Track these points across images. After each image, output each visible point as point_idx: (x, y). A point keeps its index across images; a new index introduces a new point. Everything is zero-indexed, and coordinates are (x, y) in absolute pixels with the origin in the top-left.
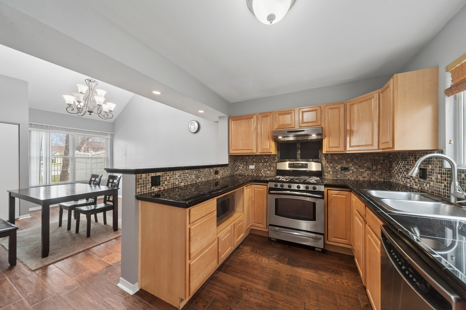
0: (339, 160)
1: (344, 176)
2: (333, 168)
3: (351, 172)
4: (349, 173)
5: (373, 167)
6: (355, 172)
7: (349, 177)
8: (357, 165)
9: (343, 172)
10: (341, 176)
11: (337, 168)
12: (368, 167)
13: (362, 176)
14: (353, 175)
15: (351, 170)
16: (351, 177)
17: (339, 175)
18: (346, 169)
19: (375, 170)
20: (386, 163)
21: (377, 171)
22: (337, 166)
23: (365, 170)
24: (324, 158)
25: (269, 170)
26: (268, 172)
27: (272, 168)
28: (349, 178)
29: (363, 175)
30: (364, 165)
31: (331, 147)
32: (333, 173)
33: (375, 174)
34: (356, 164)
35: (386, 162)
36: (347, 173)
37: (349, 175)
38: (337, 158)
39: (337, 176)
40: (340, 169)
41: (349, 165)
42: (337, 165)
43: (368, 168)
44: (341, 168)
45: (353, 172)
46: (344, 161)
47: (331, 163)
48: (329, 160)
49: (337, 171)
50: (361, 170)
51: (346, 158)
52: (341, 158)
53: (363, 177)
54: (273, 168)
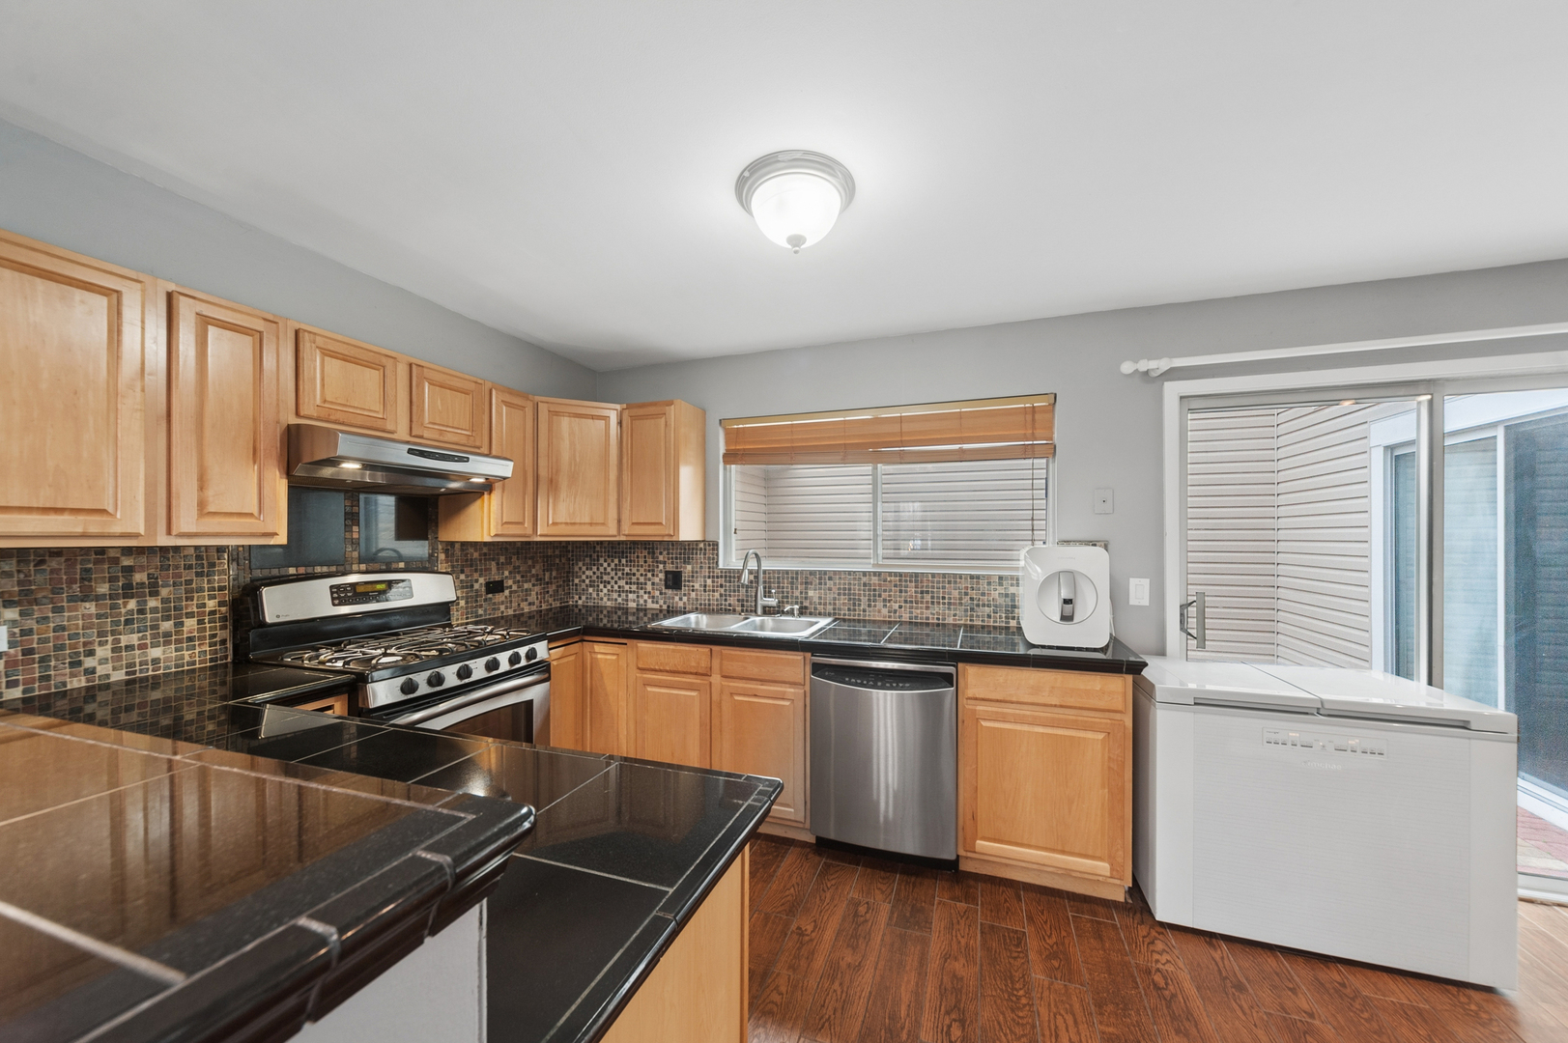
0: (480, 560)
1: (494, 609)
2: (467, 587)
3: (507, 592)
4: (503, 599)
5: (544, 575)
6: (516, 592)
7: (502, 608)
8: (519, 572)
9: (490, 596)
10: (485, 611)
11: (476, 586)
12: (537, 575)
13: (526, 600)
14: (511, 601)
15: (507, 588)
16: (506, 608)
17: (481, 606)
18: (495, 587)
19: (547, 583)
20: (564, 564)
21: (551, 583)
22: (477, 581)
23: (534, 585)
24: (442, 556)
25: (167, 635)
26: (156, 652)
27: (190, 624)
28: (502, 612)
29: (530, 599)
30: (530, 572)
31: (506, 523)
32: (467, 603)
33: (548, 592)
34: (515, 570)
35: (563, 560)
36: (500, 597)
37: (502, 603)
38: (476, 555)
39: (476, 612)
40: (483, 589)
41: (503, 573)
42: (476, 576)
43: (539, 580)
44: (487, 584)
45: (511, 592)
46: (494, 563)
47: (462, 572)
48: (457, 561)
49: (477, 596)
50: (526, 586)
51: (498, 554)
52: (485, 554)
53: (530, 604)
54: (200, 622)
